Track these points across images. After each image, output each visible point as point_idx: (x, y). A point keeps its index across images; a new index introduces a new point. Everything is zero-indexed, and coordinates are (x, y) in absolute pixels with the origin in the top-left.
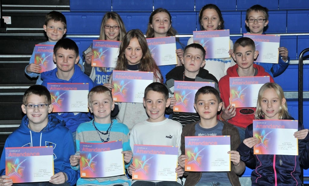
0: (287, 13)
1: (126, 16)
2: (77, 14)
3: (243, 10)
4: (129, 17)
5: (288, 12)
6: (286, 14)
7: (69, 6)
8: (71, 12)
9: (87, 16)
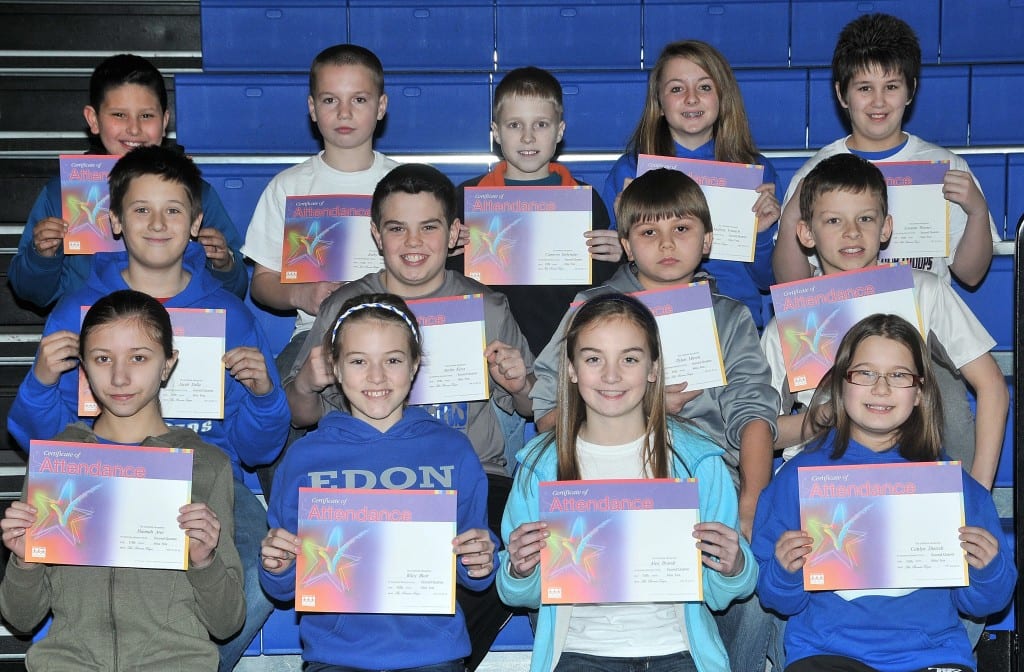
0: (970, 75)
1: (402, 87)
2: (229, 80)
3: (814, 64)
4: (410, 92)
5: (974, 72)
6: (966, 79)
7: (198, 55)
8: (205, 74)
9: (264, 88)
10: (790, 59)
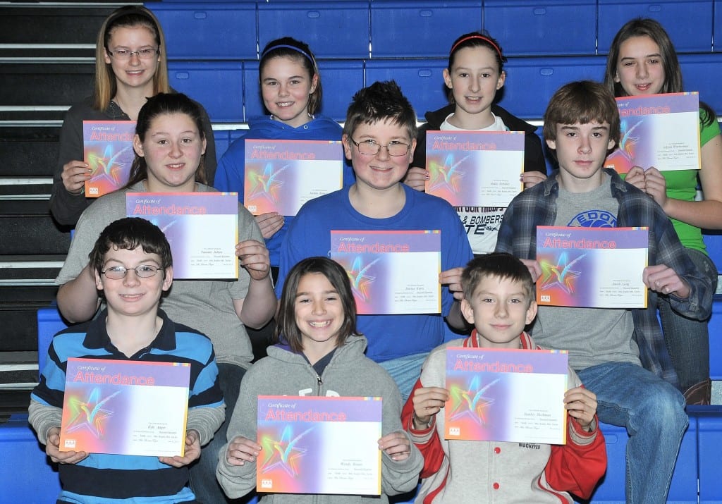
10: (597, 48)
